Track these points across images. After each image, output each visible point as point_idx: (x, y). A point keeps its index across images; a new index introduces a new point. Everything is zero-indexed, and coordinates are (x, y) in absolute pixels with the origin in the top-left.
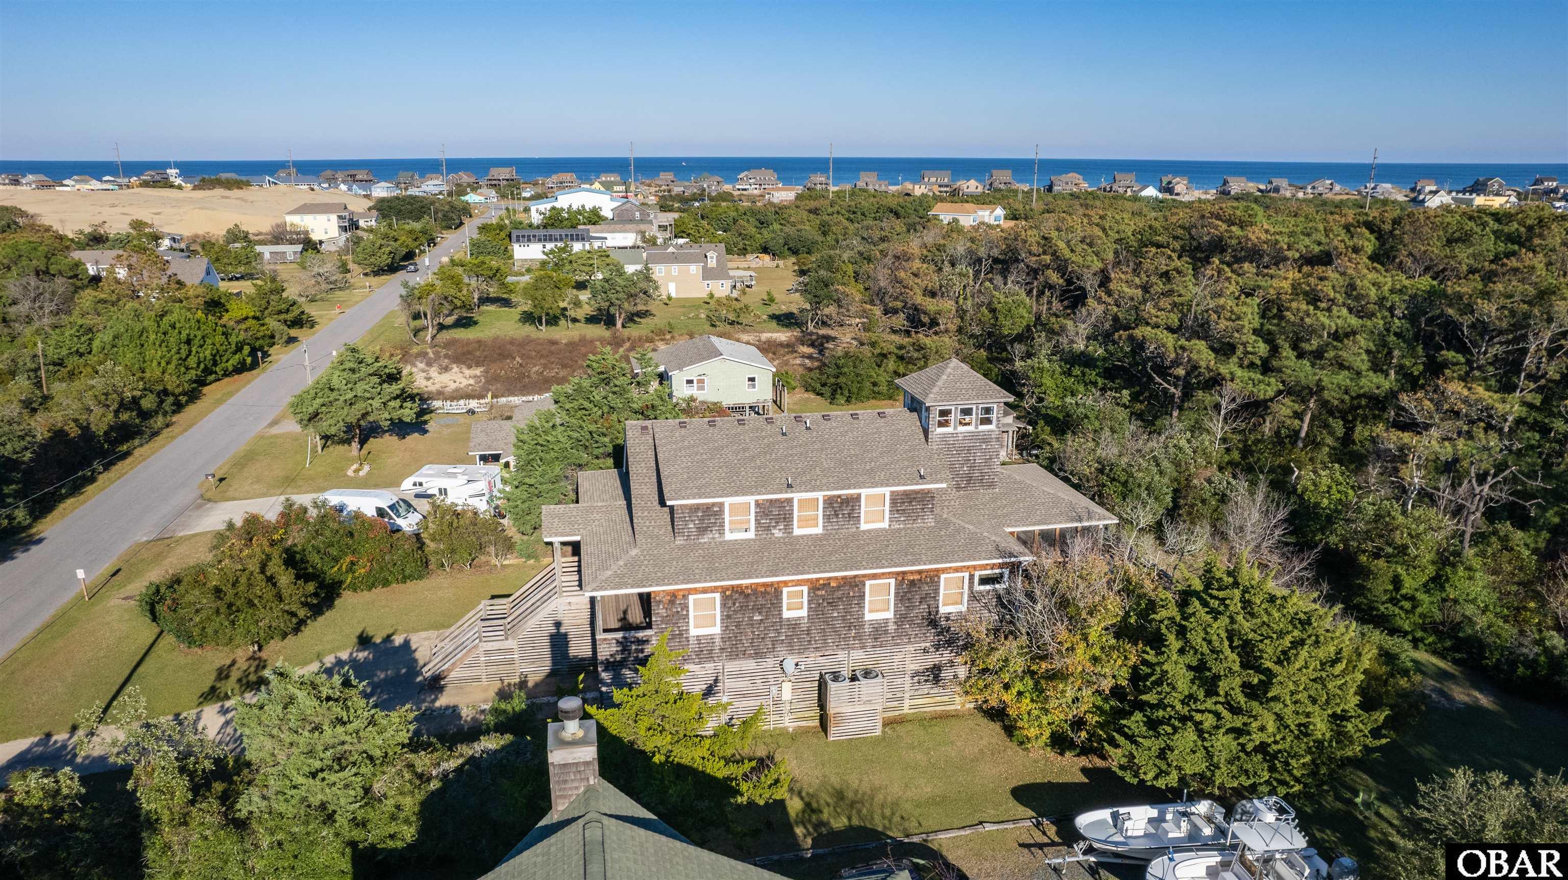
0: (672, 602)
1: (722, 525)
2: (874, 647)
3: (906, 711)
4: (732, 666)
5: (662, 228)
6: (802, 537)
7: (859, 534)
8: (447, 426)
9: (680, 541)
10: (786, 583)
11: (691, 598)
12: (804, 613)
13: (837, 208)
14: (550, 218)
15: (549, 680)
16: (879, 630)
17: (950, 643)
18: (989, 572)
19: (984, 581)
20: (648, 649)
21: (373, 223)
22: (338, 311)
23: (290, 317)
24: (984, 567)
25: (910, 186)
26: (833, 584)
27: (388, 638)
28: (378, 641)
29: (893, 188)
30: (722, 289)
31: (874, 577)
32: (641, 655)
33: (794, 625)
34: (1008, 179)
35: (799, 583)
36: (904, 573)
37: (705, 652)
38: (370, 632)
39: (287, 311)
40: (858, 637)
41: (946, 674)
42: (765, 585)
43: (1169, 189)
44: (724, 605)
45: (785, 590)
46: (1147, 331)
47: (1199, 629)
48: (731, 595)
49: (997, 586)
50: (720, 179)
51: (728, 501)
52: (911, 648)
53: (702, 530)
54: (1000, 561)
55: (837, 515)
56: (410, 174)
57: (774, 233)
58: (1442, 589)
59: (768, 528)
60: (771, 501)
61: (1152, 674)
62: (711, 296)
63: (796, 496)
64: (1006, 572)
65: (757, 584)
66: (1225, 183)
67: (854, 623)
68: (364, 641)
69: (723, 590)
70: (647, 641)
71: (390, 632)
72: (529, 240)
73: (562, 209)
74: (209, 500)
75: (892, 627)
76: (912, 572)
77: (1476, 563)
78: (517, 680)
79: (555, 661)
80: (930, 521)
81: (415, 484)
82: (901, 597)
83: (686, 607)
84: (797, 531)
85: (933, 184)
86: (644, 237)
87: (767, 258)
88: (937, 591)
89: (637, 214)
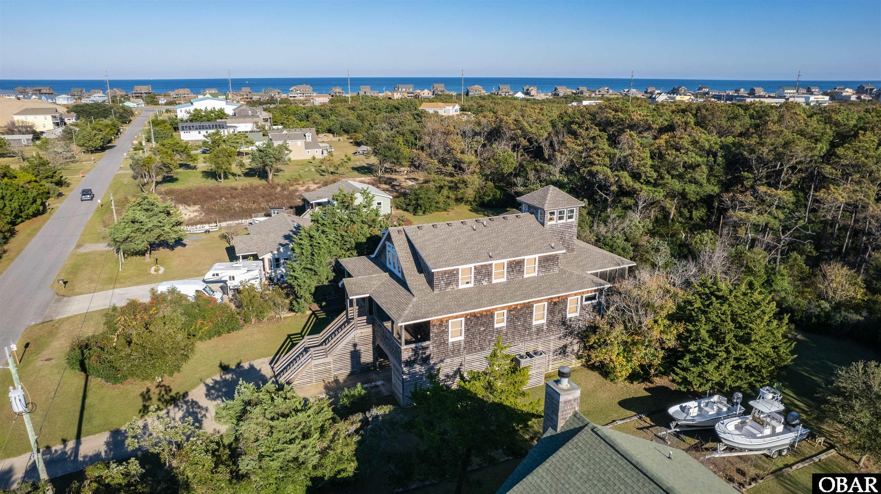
0: (441, 325)
1: (458, 281)
2: (537, 339)
3: (550, 371)
4: (468, 357)
5: (266, 120)
6: (497, 284)
7: (524, 281)
8: (197, 241)
9: (436, 291)
10: (496, 309)
11: (450, 321)
12: (504, 324)
13: (364, 107)
14: (195, 115)
15: (350, 378)
16: (539, 330)
17: (571, 333)
18: (589, 294)
19: (588, 299)
20: (428, 352)
21: (74, 120)
22: (81, 175)
23: (54, 180)
24: (588, 292)
25: (390, 94)
26: (519, 307)
27: (239, 365)
28: (234, 367)
29: (381, 95)
30: (318, 154)
31: (538, 302)
32: (424, 356)
33: (499, 331)
34: (443, 89)
35: (503, 308)
36: (551, 298)
37: (456, 350)
38: (226, 363)
39: (52, 177)
40: (530, 334)
41: (569, 350)
42: (486, 311)
43: (527, 93)
44: (466, 324)
45: (496, 313)
46: (598, 168)
47: (714, 311)
48: (470, 318)
49: (593, 301)
50: (279, 91)
51: (460, 267)
52: (553, 338)
53: (448, 284)
54: (596, 288)
55: (513, 271)
56: (80, 89)
57: (333, 121)
58: (771, 286)
59: (480, 281)
60: (482, 265)
61: (690, 337)
62: (314, 158)
63: (494, 262)
64: (597, 293)
65: (482, 311)
66: (556, 89)
67: (527, 326)
68: (225, 368)
69: (466, 316)
70: (428, 348)
71: (238, 361)
72: (190, 129)
73: (201, 110)
74: (64, 296)
75: (545, 327)
76: (555, 298)
77: (785, 272)
78: (333, 380)
79: (353, 367)
80: (556, 270)
81: (214, 275)
82: (551, 312)
83: (447, 327)
84: (494, 281)
85: (404, 92)
86: (257, 125)
87: (331, 135)
88: (566, 307)
89: (250, 112)
